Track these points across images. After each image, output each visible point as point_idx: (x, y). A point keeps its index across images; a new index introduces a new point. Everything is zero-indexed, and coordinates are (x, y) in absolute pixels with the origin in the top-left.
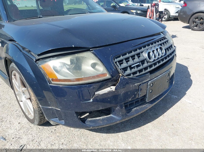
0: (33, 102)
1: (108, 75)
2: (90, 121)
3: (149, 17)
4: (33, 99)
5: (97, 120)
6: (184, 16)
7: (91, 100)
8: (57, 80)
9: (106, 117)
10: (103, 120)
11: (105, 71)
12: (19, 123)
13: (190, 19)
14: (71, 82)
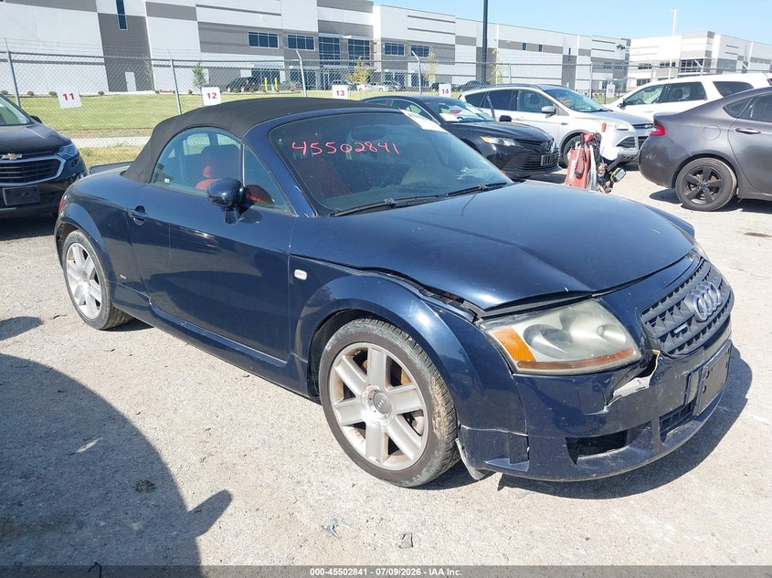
0: (438, 419)
1: (635, 353)
2: (588, 462)
3: (576, 173)
4: (439, 413)
5: (600, 458)
6: (659, 165)
7: (605, 410)
8: (534, 364)
9: (616, 451)
10: (614, 458)
11: (632, 344)
12: (354, 485)
13: (677, 173)
14: (567, 368)
